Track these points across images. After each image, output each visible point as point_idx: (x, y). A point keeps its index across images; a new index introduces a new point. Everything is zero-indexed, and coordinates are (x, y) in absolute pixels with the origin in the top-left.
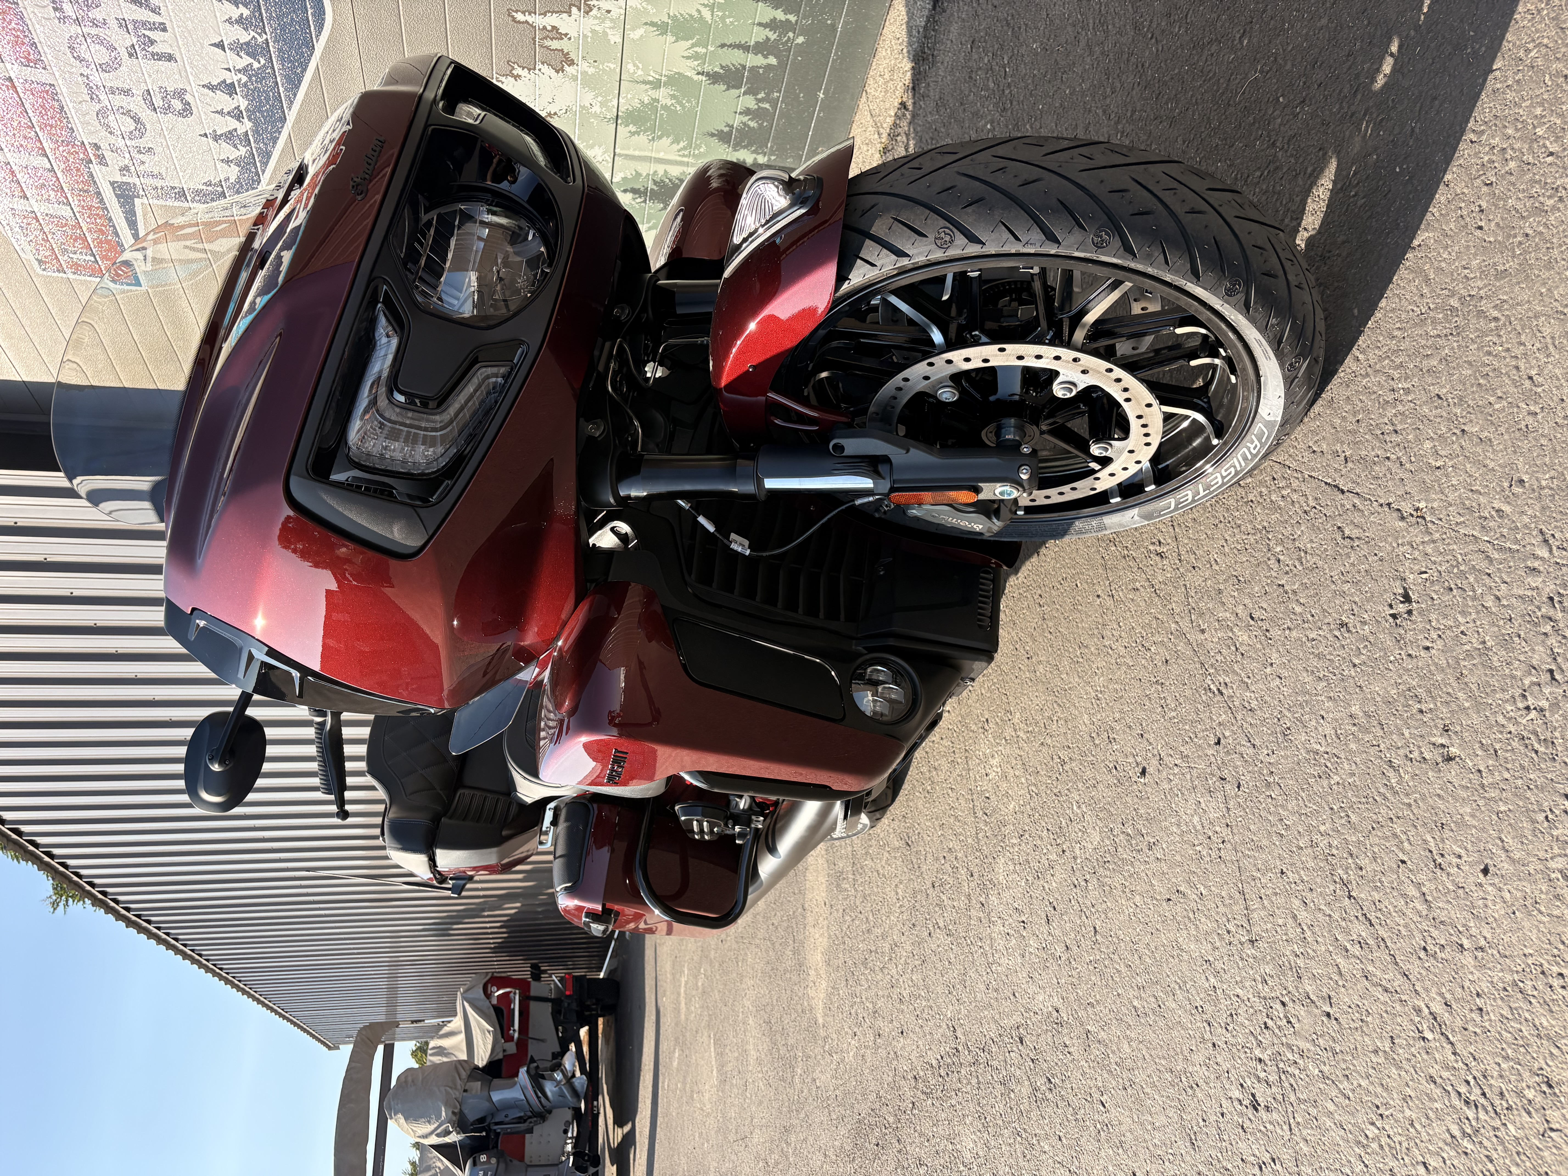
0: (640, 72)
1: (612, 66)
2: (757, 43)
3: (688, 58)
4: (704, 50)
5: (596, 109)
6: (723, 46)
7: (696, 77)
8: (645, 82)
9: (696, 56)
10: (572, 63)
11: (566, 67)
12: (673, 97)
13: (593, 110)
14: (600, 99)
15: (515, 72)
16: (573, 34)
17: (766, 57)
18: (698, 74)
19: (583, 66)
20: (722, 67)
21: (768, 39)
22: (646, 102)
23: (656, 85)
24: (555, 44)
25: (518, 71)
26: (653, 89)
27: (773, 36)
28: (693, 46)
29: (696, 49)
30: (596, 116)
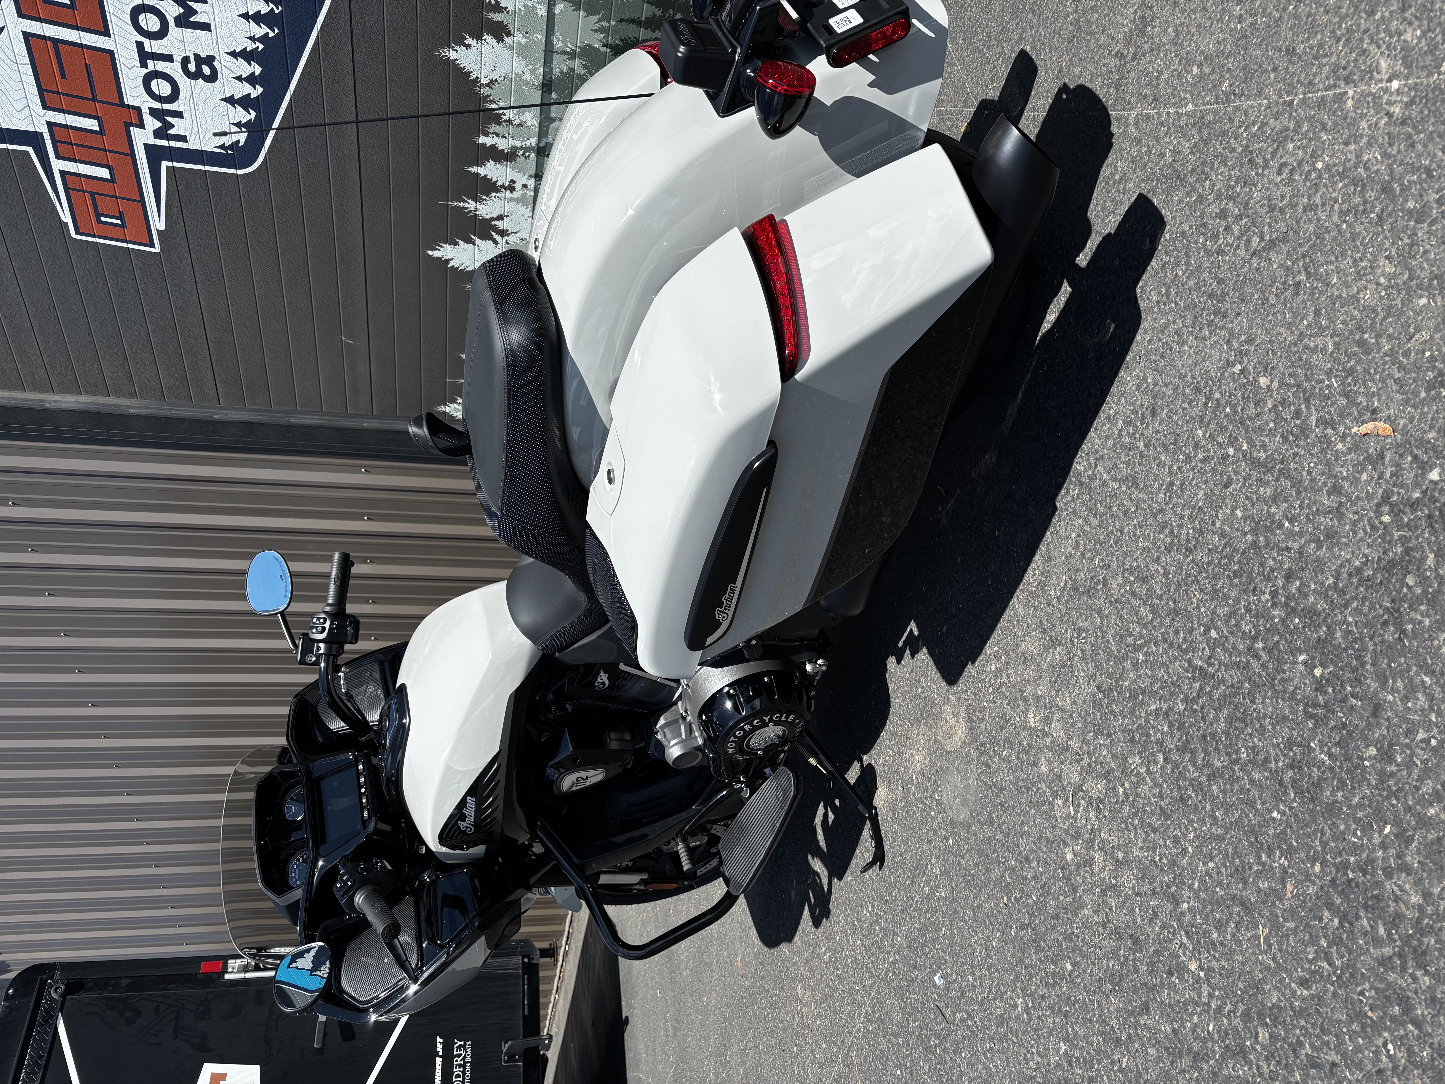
0: (560, 44)
1: (540, 37)
2: (646, 18)
3: (596, 31)
4: (607, 24)
5: (527, 77)
6: (621, 21)
7: (602, 49)
8: (564, 53)
9: (601, 30)
10: (509, 34)
11: (506, 38)
12: (585, 67)
13: (525, 77)
14: (530, 67)
15: (467, 42)
16: (511, 8)
17: (653, 31)
18: (604, 46)
19: (518, 37)
20: (621, 40)
21: (655, 15)
22: (565, 70)
23: (572, 55)
24: (496, 17)
25: (469, 41)
26: (570, 59)
27: (659, 13)
28: (600, 20)
29: (602, 23)
30: (526, 83)
